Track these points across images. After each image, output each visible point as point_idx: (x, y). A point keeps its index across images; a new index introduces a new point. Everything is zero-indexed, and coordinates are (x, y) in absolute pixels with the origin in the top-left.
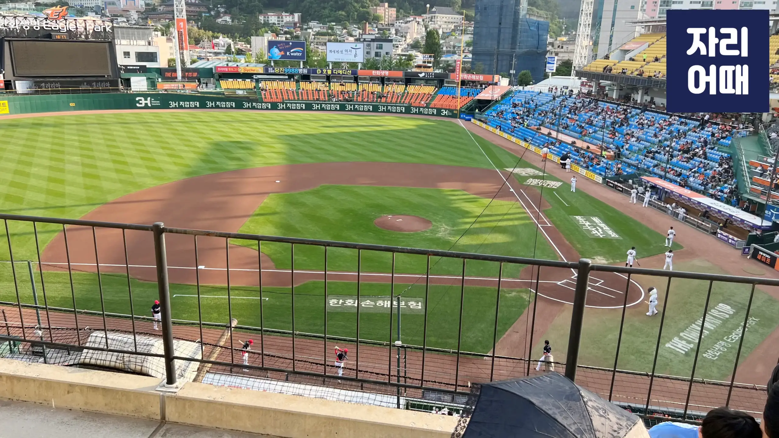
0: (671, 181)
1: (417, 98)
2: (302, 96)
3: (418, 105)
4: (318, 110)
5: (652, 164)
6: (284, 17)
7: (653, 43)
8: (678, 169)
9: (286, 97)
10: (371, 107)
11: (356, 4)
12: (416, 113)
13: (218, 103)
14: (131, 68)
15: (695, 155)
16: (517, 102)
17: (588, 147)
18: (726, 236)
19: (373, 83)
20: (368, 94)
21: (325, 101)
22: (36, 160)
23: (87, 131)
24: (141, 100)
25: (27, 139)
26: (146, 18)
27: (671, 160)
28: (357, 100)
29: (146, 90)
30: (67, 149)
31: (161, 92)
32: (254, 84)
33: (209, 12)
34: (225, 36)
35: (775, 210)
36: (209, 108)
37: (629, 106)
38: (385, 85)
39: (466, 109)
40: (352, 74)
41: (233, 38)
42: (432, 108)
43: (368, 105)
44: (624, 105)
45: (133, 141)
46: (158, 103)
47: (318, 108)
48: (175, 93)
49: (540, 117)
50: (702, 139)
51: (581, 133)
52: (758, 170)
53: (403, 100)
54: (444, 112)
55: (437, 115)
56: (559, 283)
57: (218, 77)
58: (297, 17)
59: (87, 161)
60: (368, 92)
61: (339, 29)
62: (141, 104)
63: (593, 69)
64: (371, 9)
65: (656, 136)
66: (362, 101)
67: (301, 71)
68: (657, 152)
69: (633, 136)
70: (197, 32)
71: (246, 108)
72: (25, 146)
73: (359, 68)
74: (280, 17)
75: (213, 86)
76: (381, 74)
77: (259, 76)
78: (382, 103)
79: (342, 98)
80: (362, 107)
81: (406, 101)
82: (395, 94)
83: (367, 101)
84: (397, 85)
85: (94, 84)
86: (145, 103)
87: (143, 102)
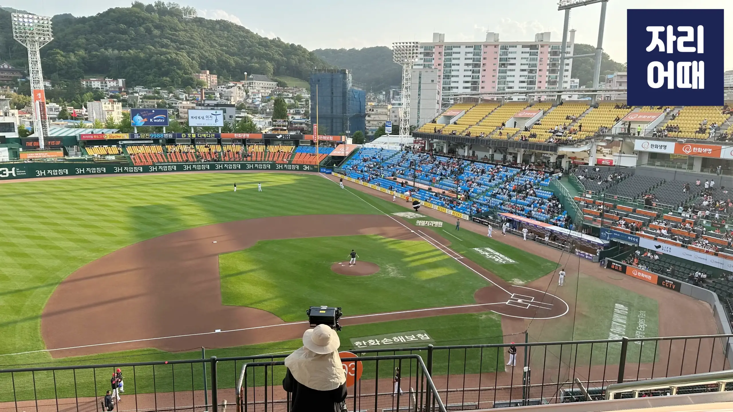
0: (519, 215)
1: (279, 157)
2: (171, 158)
3: (281, 163)
4: (189, 170)
5: (498, 203)
6: (108, 82)
7: (468, 111)
8: (519, 206)
9: (155, 160)
10: (239, 165)
11: (179, 71)
12: (281, 169)
13: (88, 169)
15: (527, 194)
16: (366, 158)
17: (444, 192)
18: (583, 254)
19: (235, 145)
20: (234, 154)
21: (193, 162)
24: (5, 171)
27: (510, 199)
28: (224, 160)
29: (8, 160)
31: (26, 162)
32: (121, 149)
35: (609, 231)
36: (79, 174)
37: (460, 159)
38: (247, 146)
39: (324, 164)
40: (215, 137)
42: (295, 165)
43: (236, 164)
44: (455, 158)
45: (29, 214)
46: (23, 172)
47: (189, 168)
48: (41, 162)
49: (390, 169)
50: (528, 182)
51: (431, 181)
52: (582, 203)
53: (267, 159)
54: (306, 168)
55: (299, 170)
56: (507, 303)
57: (83, 144)
58: (121, 82)
60: (233, 152)
61: (164, 93)
62: (5, 174)
63: (427, 131)
64: (194, 75)
65: (490, 181)
66: (230, 161)
67: (166, 136)
68: (497, 193)
69: (473, 182)
70: (16, 96)
71: (117, 173)
73: (220, 132)
74: (104, 83)
75: (79, 153)
76: (242, 136)
77: (125, 142)
78: (249, 161)
79: (210, 159)
80: (230, 166)
81: (269, 159)
82: (258, 153)
83: (234, 161)
84: (258, 146)
86: (9, 174)
87: (7, 172)
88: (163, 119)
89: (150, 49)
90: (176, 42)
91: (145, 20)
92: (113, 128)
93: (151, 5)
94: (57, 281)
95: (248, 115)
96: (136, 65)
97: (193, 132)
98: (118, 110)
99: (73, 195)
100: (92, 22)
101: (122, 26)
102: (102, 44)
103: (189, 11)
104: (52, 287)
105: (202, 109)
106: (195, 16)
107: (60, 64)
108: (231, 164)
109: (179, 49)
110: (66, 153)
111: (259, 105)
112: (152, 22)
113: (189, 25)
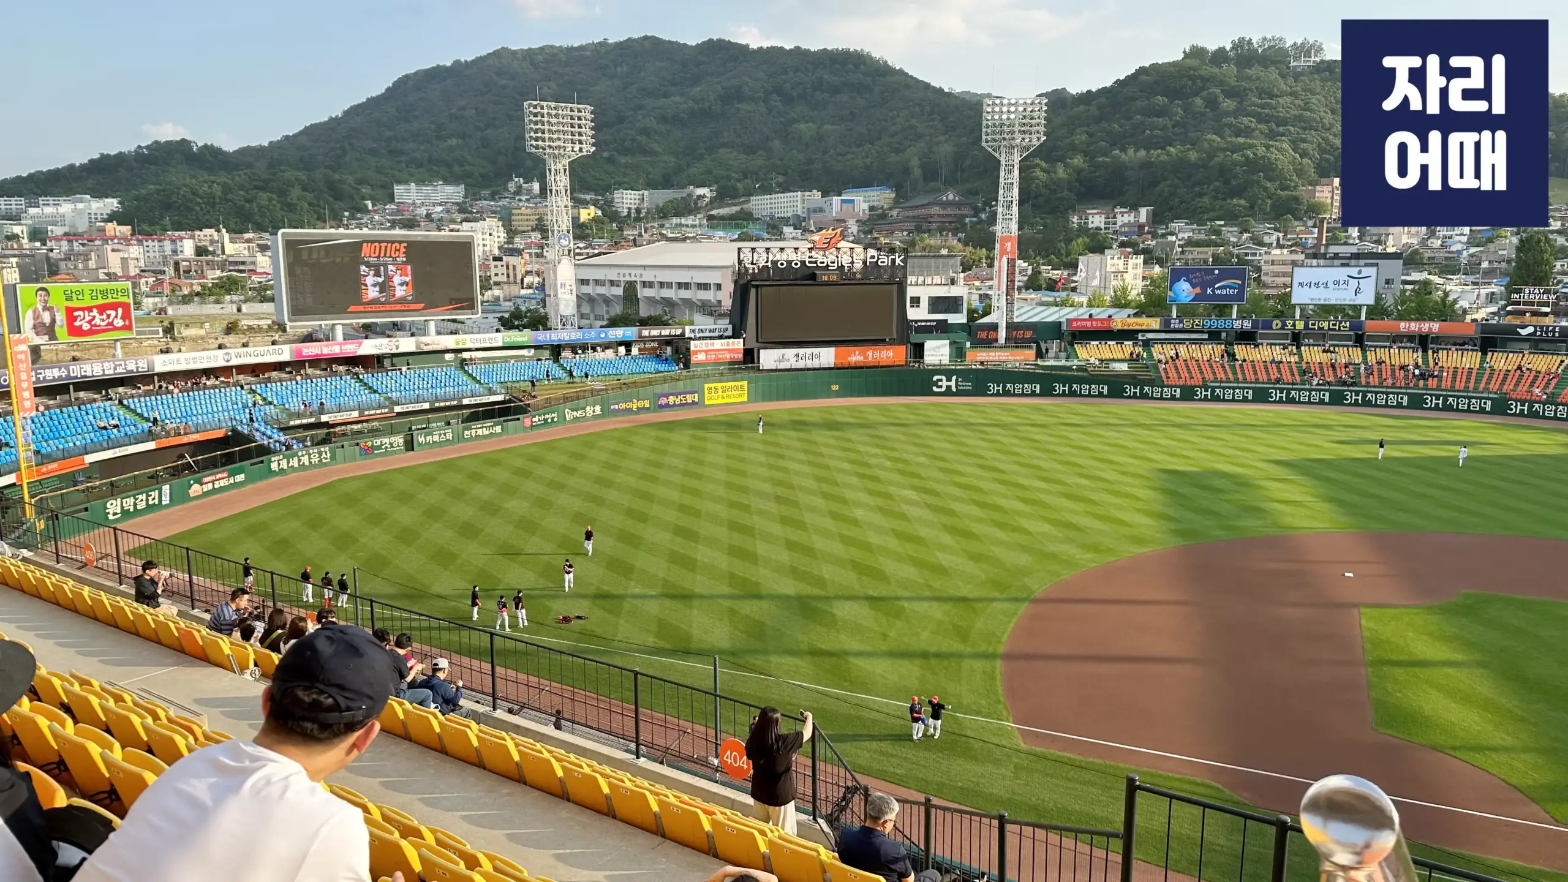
1: (1518, 382)
2: (1243, 373)
3: (1523, 398)
4: (1281, 401)
6: (1119, 216)
9: (1209, 375)
10: (1405, 398)
11: (1269, 185)
12: (1521, 414)
13: (1075, 386)
14: (925, 324)
19: (1399, 348)
20: (1393, 371)
21: (1293, 384)
24: (941, 380)
25: (806, 452)
26: (870, 231)
28: (1368, 382)
29: (949, 362)
30: (881, 474)
31: (973, 367)
32: (1140, 350)
33: (977, 215)
36: (1058, 395)
38: (1430, 352)
40: (1350, 330)
42: (1564, 405)
43: (1396, 393)
45: (979, 461)
46: (970, 386)
47: (1281, 398)
48: (998, 368)
53: (1482, 385)
57: (1070, 338)
60: (1392, 366)
61: (1231, 232)
62: (941, 387)
64: (1303, 190)
66: (1381, 385)
67: (1237, 324)
71: (1129, 397)
72: (812, 464)
73: (1363, 318)
74: (1111, 217)
75: (1063, 354)
76: (1420, 329)
77: (1150, 336)
78: (1432, 389)
79: (1331, 379)
80: (1382, 398)
81: (1491, 386)
82: (1460, 371)
83: (1393, 386)
84: (1460, 353)
85: (870, 353)
86: (948, 386)
87: (944, 384)
88: (1234, 288)
89: (1209, 141)
90: (1268, 122)
91: (1206, 80)
92: (1126, 306)
93: (1224, 48)
94: (1025, 596)
95: (1431, 277)
96: (1179, 178)
97: (1298, 317)
98: (1135, 271)
99: (1051, 435)
100: (1103, 100)
101: (1161, 100)
102: (1118, 141)
103: (1305, 50)
104: (1017, 604)
105: (1318, 266)
106: (1318, 59)
107: (1038, 185)
108: (1383, 393)
109: (1273, 135)
110: (1040, 355)
111: (1459, 252)
112: (1222, 83)
113: (1304, 81)
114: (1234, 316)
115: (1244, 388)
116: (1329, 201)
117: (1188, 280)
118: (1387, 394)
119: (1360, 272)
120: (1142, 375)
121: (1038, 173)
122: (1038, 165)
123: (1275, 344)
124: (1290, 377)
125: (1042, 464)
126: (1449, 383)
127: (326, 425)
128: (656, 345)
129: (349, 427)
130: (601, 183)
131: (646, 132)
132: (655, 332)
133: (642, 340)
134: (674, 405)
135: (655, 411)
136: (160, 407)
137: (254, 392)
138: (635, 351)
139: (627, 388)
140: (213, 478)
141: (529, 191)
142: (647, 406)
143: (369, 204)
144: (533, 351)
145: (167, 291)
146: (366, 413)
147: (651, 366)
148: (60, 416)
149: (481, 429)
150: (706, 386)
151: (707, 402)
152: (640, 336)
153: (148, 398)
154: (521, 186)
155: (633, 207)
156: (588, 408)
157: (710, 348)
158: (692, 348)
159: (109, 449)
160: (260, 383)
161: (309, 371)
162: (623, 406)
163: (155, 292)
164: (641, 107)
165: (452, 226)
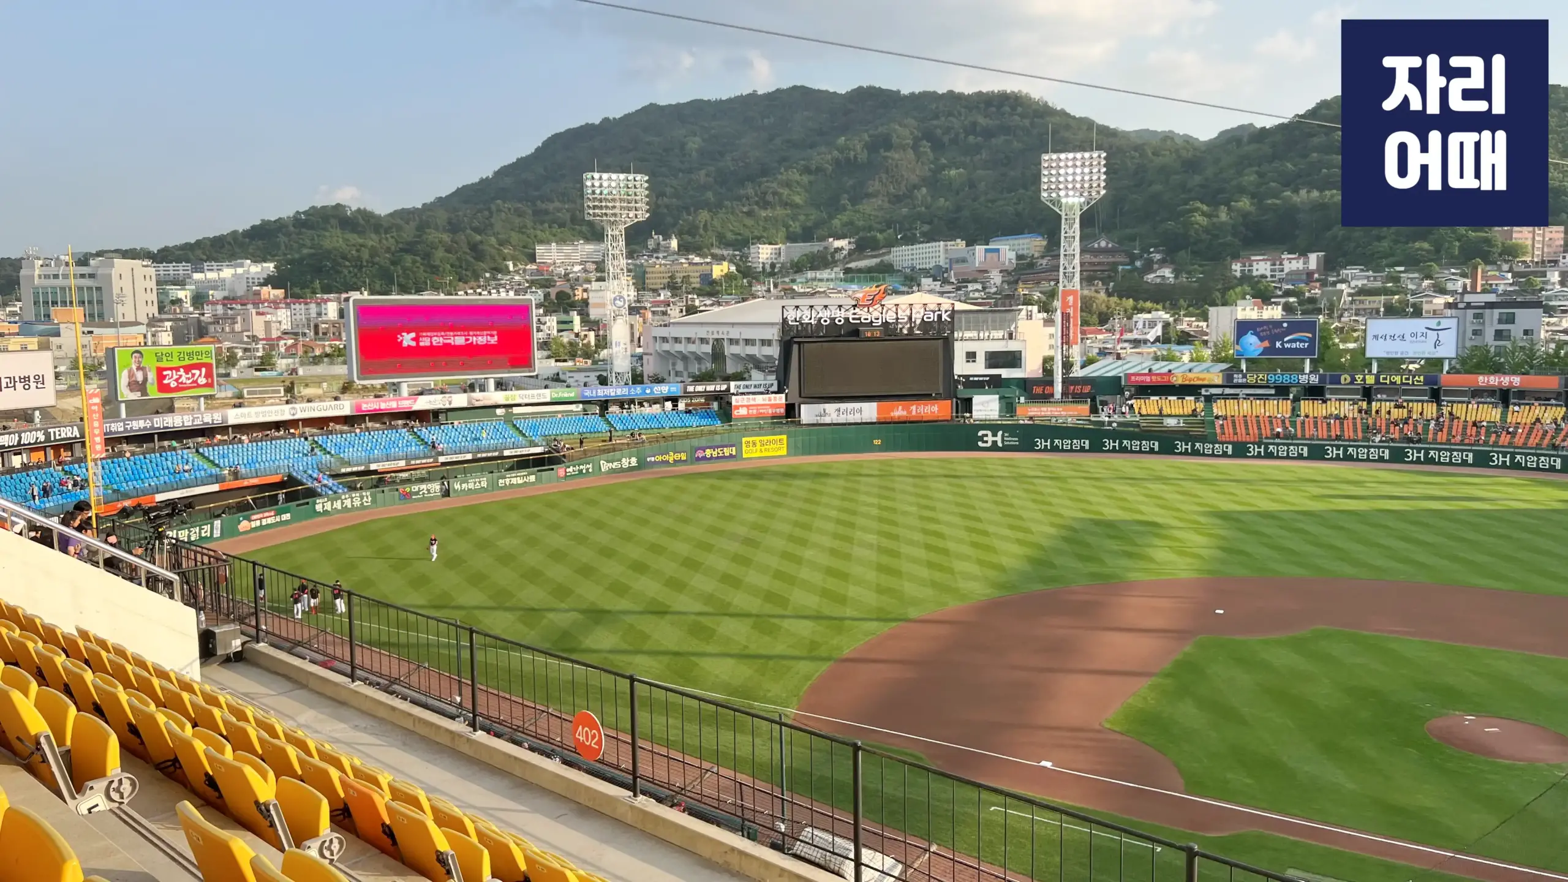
2: (1303, 429)
4: (1337, 458)
6: (1286, 262)
10: (1471, 455)
13: (1125, 442)
14: (976, 379)
19: (1478, 403)
20: (1465, 428)
21: (1355, 441)
22: (814, 537)
23: (893, 490)
24: (988, 435)
25: (806, 501)
26: (1016, 282)
28: (1435, 439)
29: (997, 417)
30: (860, 521)
31: (1022, 422)
32: (1200, 406)
33: (1132, 263)
34: (1160, 307)
36: (1109, 451)
38: (1511, 407)
40: (1425, 384)
41: (1173, 308)
43: (1462, 451)
45: (964, 511)
46: (1014, 441)
47: (1338, 454)
48: (1047, 423)
53: (1557, 442)
57: (1130, 393)
58: (1313, 260)
59: (886, 543)
60: (1466, 421)
61: (1412, 279)
62: (986, 442)
64: (1498, 232)
66: (1448, 442)
67: (1303, 379)
70: (1104, 301)
71: (1181, 454)
72: (802, 511)
73: (1444, 371)
74: (1278, 264)
76: (1500, 383)
77: (1213, 391)
78: (1503, 446)
79: (1396, 436)
80: (1445, 456)
82: (1537, 427)
83: (1462, 443)
84: (1543, 408)
85: (914, 408)
86: (993, 441)
87: (990, 439)
88: (1304, 341)
99: (1061, 488)
100: (1278, 137)
107: (1197, 231)
110: (1094, 410)
114: (1307, 370)
115: (1298, 445)
116: (1529, 242)
117: (1256, 334)
118: (1451, 451)
119: (1439, 323)
120: (1197, 430)
121: (1199, 218)
122: (1197, 210)
123: (1345, 400)
124: (1351, 434)
125: (1024, 514)
126: (1522, 440)
127: (375, 472)
128: (703, 400)
129: (397, 474)
130: (739, 237)
131: (788, 184)
132: (700, 388)
133: (687, 395)
134: (712, 458)
135: (692, 463)
136: (231, 455)
137: (316, 442)
138: (681, 406)
139: (665, 441)
140: (260, 516)
141: (667, 248)
142: (684, 458)
143: (510, 264)
144: (581, 406)
145: (300, 353)
146: (413, 462)
147: (694, 421)
148: (143, 461)
149: (517, 478)
150: (744, 440)
151: (745, 456)
152: (685, 392)
153: (221, 448)
154: (659, 244)
155: (770, 261)
156: (624, 460)
157: (752, 403)
158: (734, 403)
159: (177, 489)
160: (322, 435)
161: (370, 425)
162: (660, 458)
163: (290, 353)
164: (784, 159)
165: (585, 286)
